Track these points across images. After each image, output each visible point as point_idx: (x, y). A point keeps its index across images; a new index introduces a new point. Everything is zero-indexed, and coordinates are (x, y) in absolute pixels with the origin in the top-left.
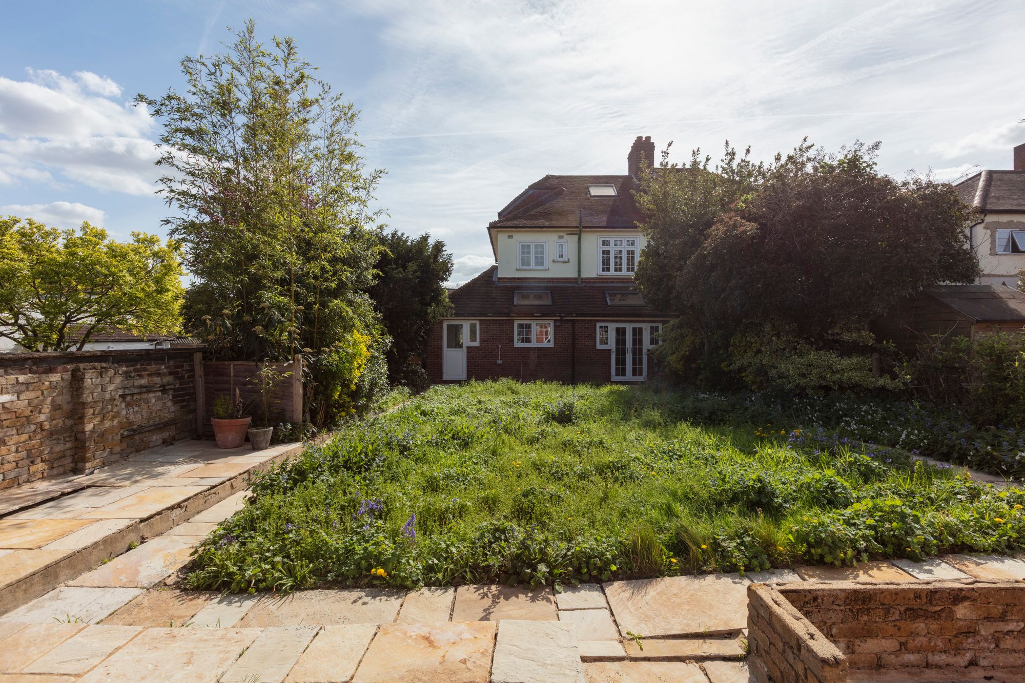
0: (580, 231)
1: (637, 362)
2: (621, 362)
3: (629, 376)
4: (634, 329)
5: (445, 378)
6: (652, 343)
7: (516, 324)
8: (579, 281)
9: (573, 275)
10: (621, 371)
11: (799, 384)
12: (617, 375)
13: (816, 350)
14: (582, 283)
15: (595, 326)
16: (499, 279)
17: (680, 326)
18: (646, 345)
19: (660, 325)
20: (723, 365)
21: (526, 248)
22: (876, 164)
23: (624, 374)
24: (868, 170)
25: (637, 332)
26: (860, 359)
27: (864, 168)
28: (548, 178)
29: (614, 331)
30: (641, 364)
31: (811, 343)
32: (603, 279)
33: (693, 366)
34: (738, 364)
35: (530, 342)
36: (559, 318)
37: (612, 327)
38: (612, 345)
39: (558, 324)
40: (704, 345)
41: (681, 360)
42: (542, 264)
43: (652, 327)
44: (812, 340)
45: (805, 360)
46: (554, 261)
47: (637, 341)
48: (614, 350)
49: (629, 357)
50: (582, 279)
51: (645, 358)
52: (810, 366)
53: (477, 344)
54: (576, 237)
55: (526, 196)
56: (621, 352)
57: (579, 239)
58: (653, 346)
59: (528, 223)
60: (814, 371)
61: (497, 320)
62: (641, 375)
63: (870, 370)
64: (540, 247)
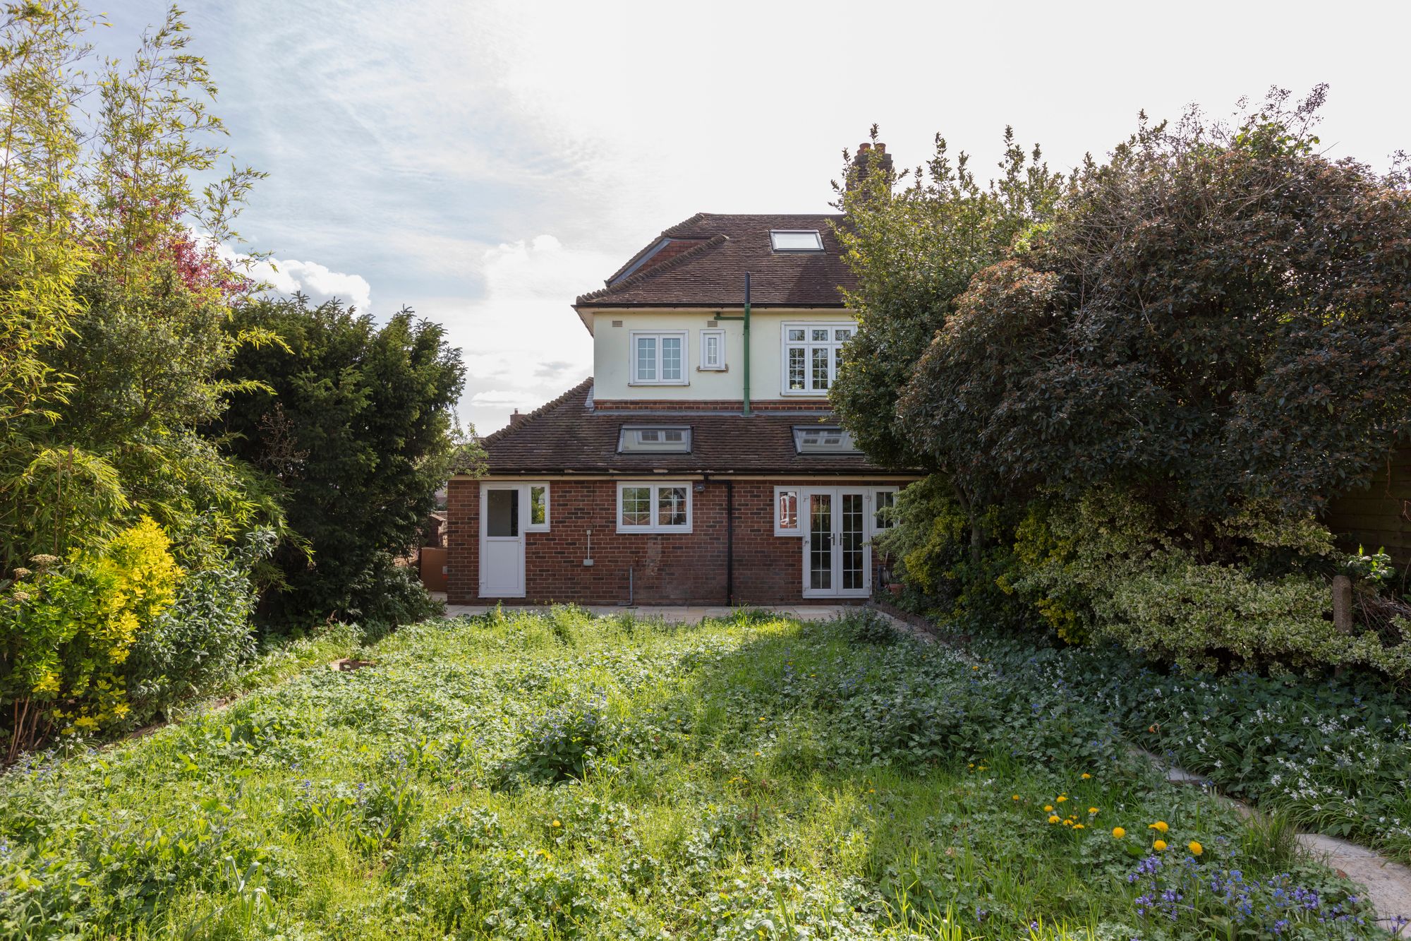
0: (748, 313)
1: (852, 561)
2: (821, 560)
3: (837, 588)
4: (846, 499)
5: (483, 593)
6: (880, 525)
7: (620, 488)
8: (746, 407)
9: (738, 395)
10: (821, 581)
11: (1160, 641)
12: (815, 584)
13: (1199, 562)
14: (751, 410)
15: (772, 492)
16: (596, 403)
17: (926, 495)
18: (870, 529)
19: (895, 491)
20: (1001, 581)
21: (645, 343)
22: (1316, 140)
23: (827, 585)
24: (1299, 153)
25: (853, 504)
26: (1303, 587)
27: (1292, 150)
28: (699, 218)
29: (808, 502)
30: (859, 563)
31: (1186, 545)
32: (791, 402)
33: (948, 575)
34: (1030, 581)
35: (648, 523)
36: (701, 478)
37: (804, 495)
38: (804, 529)
39: (700, 488)
40: (969, 533)
41: (926, 563)
42: (677, 375)
43: (880, 494)
44: (1189, 537)
45: (1172, 588)
46: (699, 370)
47: (853, 520)
48: (808, 538)
49: (837, 552)
50: (751, 403)
51: (867, 553)
52: (1185, 601)
53: (545, 527)
54: (742, 323)
55: (656, 250)
56: (821, 542)
57: (747, 327)
58: (883, 531)
59: (651, 298)
60: (1196, 616)
61: (583, 482)
62: (859, 585)
63: (1328, 616)
64: (672, 344)
